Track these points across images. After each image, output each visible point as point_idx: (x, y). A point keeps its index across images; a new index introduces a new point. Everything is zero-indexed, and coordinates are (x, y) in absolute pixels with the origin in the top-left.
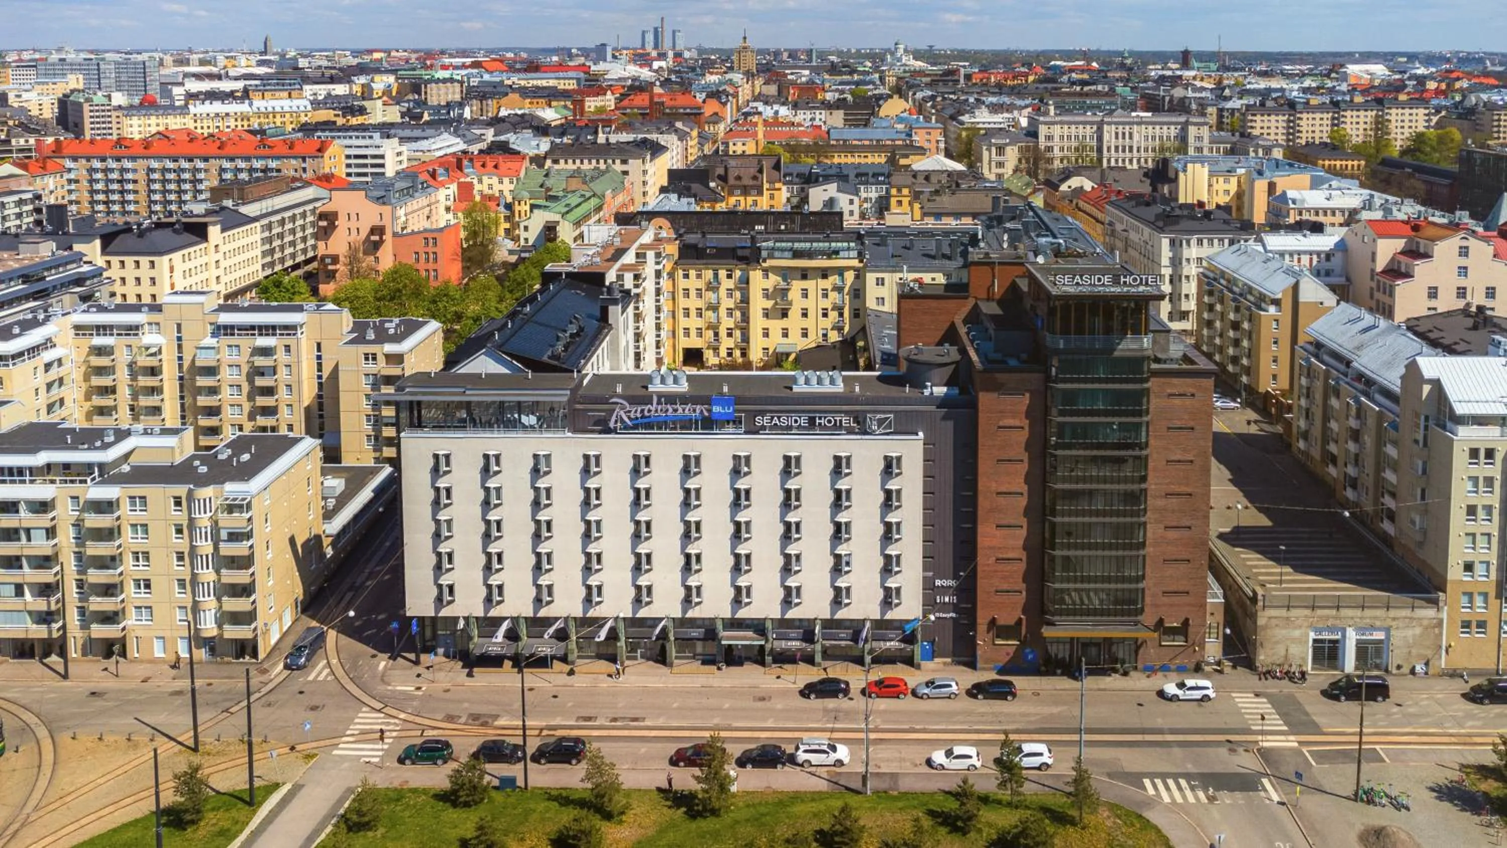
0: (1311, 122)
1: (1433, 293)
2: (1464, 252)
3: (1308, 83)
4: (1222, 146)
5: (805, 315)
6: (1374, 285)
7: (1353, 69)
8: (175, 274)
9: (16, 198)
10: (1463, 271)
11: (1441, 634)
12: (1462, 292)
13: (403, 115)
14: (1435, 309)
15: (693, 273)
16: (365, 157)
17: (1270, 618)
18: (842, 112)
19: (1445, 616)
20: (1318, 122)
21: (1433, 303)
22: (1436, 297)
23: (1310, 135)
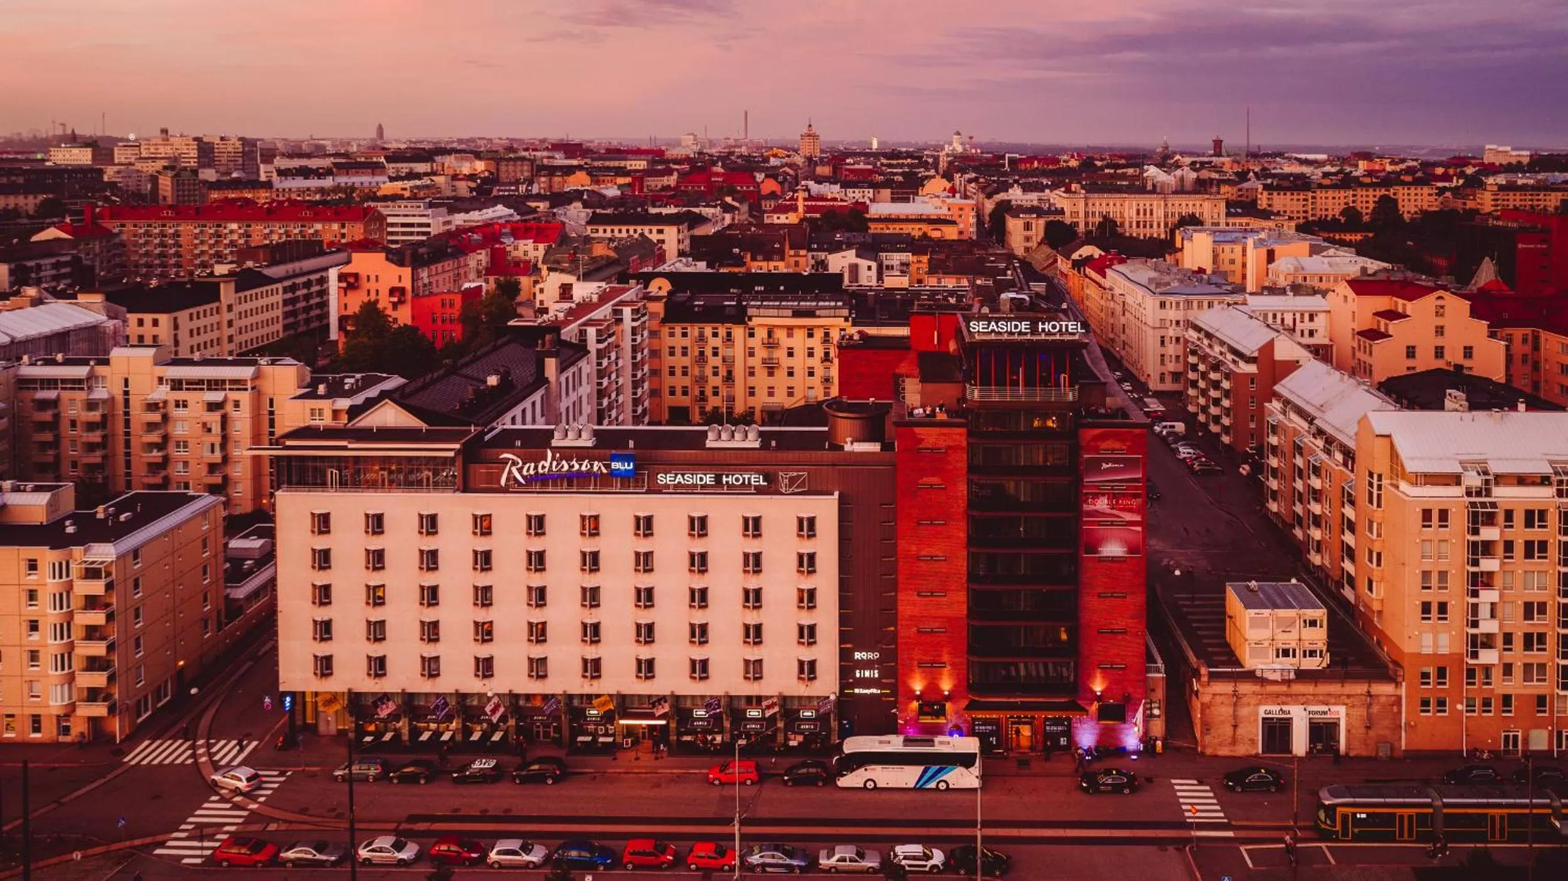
0: (1324, 201)
1: (1411, 352)
2: (1440, 312)
3: (1328, 169)
4: (1238, 221)
5: (791, 374)
6: (1356, 345)
8: (179, 332)
9: (53, 260)
10: (1440, 331)
11: (1400, 712)
12: (1439, 352)
13: (472, 190)
14: (1414, 368)
15: (678, 330)
16: (412, 225)
17: (1214, 695)
18: (889, 191)
19: (1403, 691)
20: (1330, 201)
21: (1411, 363)
22: (1414, 357)
23: (1324, 213)
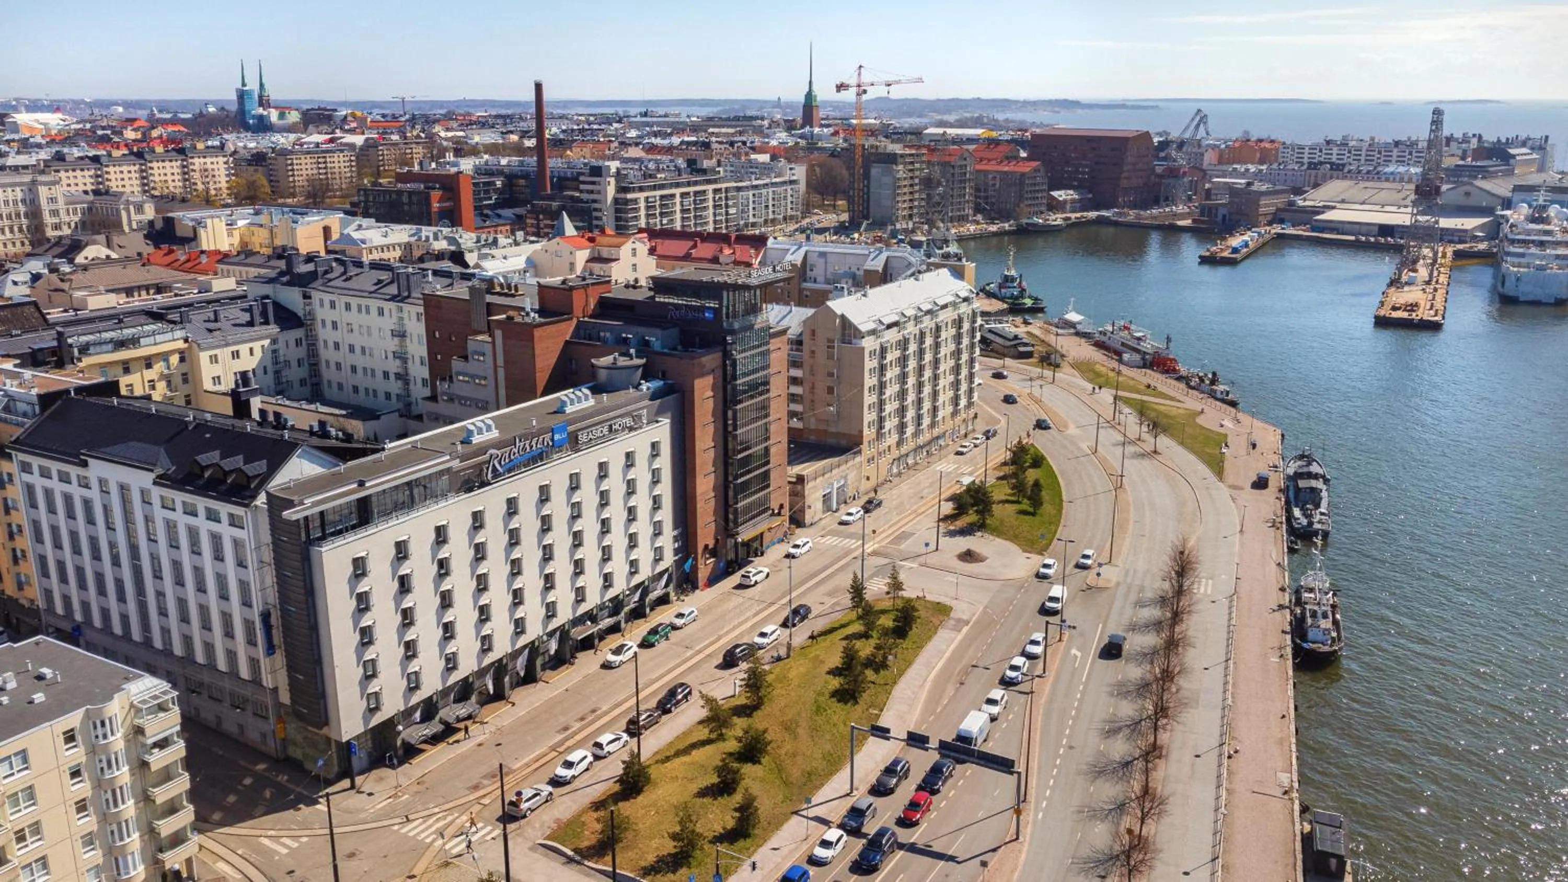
0: (119, 176)
2: (634, 253)
4: (78, 206)
7: (22, 118)
10: (635, 267)
17: (810, 489)
19: (863, 458)
20: (126, 176)
